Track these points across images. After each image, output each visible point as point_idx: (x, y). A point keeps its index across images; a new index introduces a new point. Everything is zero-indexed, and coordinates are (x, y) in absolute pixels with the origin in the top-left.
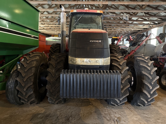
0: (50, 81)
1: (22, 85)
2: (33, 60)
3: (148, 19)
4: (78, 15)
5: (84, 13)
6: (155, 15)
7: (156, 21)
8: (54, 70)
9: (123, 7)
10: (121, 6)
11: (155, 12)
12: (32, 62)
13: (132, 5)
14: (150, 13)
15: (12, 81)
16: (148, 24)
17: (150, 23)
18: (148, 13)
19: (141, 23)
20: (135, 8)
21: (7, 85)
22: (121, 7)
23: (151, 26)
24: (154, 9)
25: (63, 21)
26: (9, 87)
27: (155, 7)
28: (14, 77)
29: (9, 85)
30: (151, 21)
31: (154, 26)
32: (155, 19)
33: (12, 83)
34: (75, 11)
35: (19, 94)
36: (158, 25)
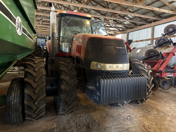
0: (66, 89)
1: (33, 97)
2: (41, 67)
3: (115, 25)
4: (68, 17)
5: (74, 15)
6: (121, 23)
7: (121, 28)
8: (68, 78)
9: (95, 12)
10: (93, 10)
11: (122, 20)
12: (41, 70)
13: (103, 11)
14: (118, 20)
15: (16, 95)
16: (114, 30)
17: (115, 30)
18: (116, 20)
19: (108, 29)
20: (105, 14)
21: (8, 100)
22: (92, 12)
23: (116, 32)
24: (121, 18)
25: (54, 22)
26: (13, 103)
27: (122, 16)
28: (17, 90)
29: (12, 101)
30: (116, 27)
31: (119, 32)
32: (121, 26)
33: (15, 98)
34: (65, 12)
35: (26, 110)
36: (122, 32)
